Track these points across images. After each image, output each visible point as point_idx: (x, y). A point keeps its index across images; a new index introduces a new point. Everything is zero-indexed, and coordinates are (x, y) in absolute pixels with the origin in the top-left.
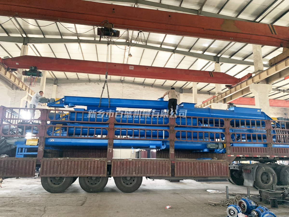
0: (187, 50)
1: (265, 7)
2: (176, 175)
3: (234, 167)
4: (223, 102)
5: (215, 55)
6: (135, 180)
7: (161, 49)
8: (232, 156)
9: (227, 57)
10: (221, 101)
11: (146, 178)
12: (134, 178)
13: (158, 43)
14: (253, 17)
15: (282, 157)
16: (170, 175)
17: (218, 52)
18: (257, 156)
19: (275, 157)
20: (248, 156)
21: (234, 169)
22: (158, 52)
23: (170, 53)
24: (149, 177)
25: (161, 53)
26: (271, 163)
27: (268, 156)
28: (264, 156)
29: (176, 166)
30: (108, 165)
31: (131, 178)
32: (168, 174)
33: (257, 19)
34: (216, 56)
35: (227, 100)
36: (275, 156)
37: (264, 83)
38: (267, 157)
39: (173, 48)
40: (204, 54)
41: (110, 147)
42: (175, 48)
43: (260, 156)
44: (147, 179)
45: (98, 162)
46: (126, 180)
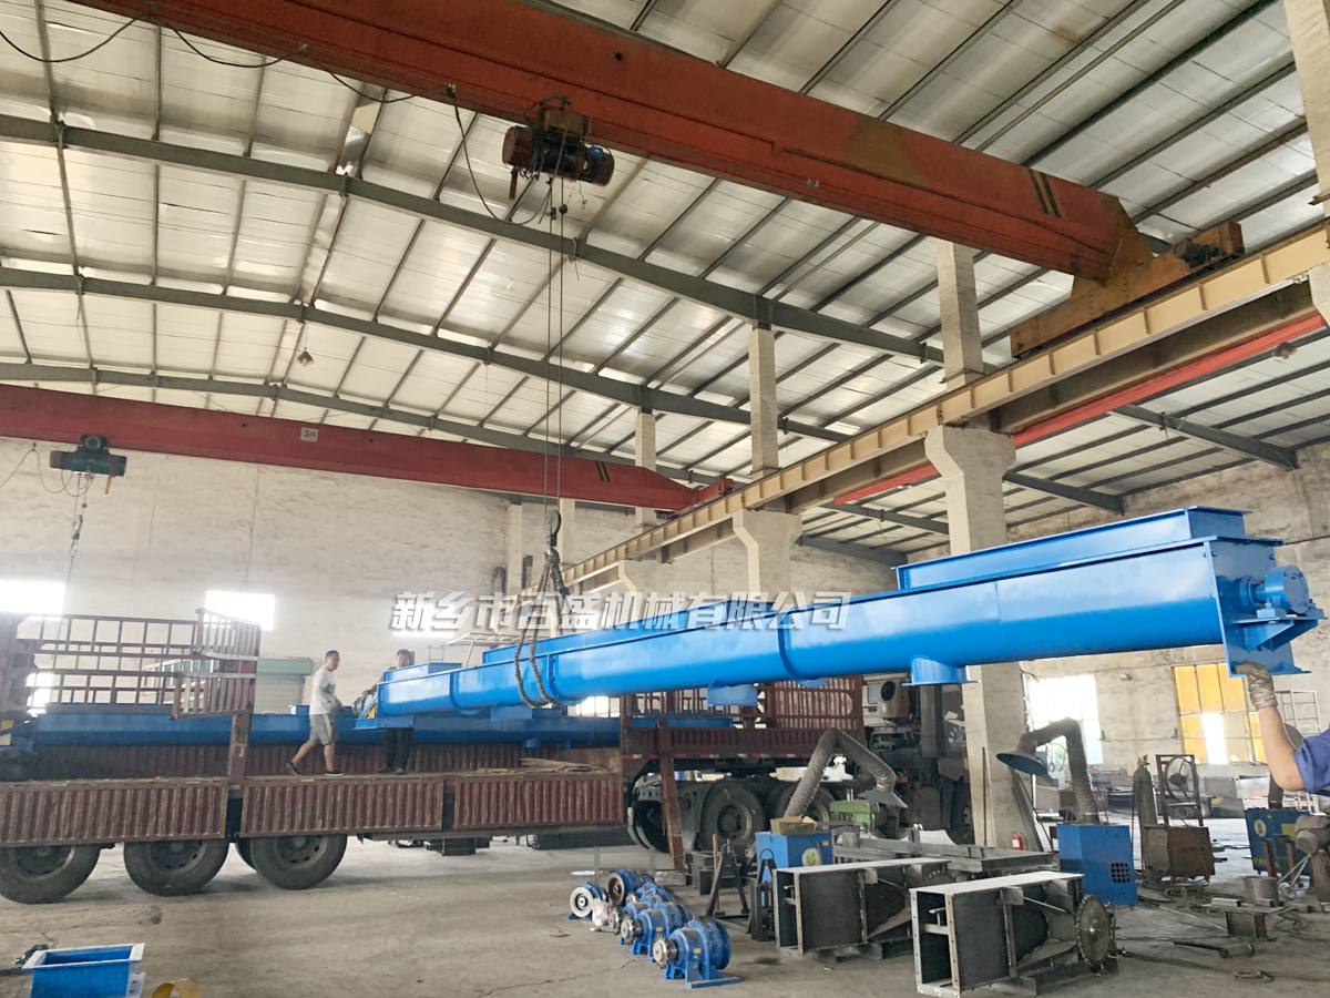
0: (537, 357)
1: (789, 262)
2: (456, 825)
3: (650, 795)
4: (659, 557)
5: (637, 380)
6: (321, 847)
7: (434, 342)
8: (636, 756)
9: (681, 391)
10: (651, 556)
11: (360, 838)
12: (316, 839)
13: (424, 321)
14: (756, 283)
15: (781, 756)
16: (440, 824)
17: (651, 374)
18: (712, 756)
19: (761, 759)
20: (684, 756)
21: (650, 799)
22: (421, 352)
23: (468, 362)
24: (369, 836)
25: (433, 357)
26: (760, 777)
27: (741, 755)
28: (730, 756)
29: (458, 797)
30: (230, 802)
31: (308, 838)
32: (433, 822)
33: (767, 288)
34: (643, 387)
35: (672, 550)
36: (763, 756)
37: (779, 511)
38: (740, 759)
39: (484, 344)
40: (600, 374)
41: (241, 739)
42: (490, 344)
43: (717, 756)
44: (362, 841)
45: (195, 791)
46: (291, 847)
